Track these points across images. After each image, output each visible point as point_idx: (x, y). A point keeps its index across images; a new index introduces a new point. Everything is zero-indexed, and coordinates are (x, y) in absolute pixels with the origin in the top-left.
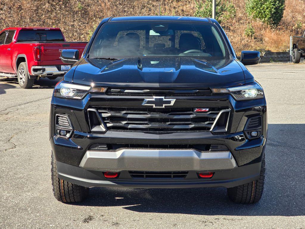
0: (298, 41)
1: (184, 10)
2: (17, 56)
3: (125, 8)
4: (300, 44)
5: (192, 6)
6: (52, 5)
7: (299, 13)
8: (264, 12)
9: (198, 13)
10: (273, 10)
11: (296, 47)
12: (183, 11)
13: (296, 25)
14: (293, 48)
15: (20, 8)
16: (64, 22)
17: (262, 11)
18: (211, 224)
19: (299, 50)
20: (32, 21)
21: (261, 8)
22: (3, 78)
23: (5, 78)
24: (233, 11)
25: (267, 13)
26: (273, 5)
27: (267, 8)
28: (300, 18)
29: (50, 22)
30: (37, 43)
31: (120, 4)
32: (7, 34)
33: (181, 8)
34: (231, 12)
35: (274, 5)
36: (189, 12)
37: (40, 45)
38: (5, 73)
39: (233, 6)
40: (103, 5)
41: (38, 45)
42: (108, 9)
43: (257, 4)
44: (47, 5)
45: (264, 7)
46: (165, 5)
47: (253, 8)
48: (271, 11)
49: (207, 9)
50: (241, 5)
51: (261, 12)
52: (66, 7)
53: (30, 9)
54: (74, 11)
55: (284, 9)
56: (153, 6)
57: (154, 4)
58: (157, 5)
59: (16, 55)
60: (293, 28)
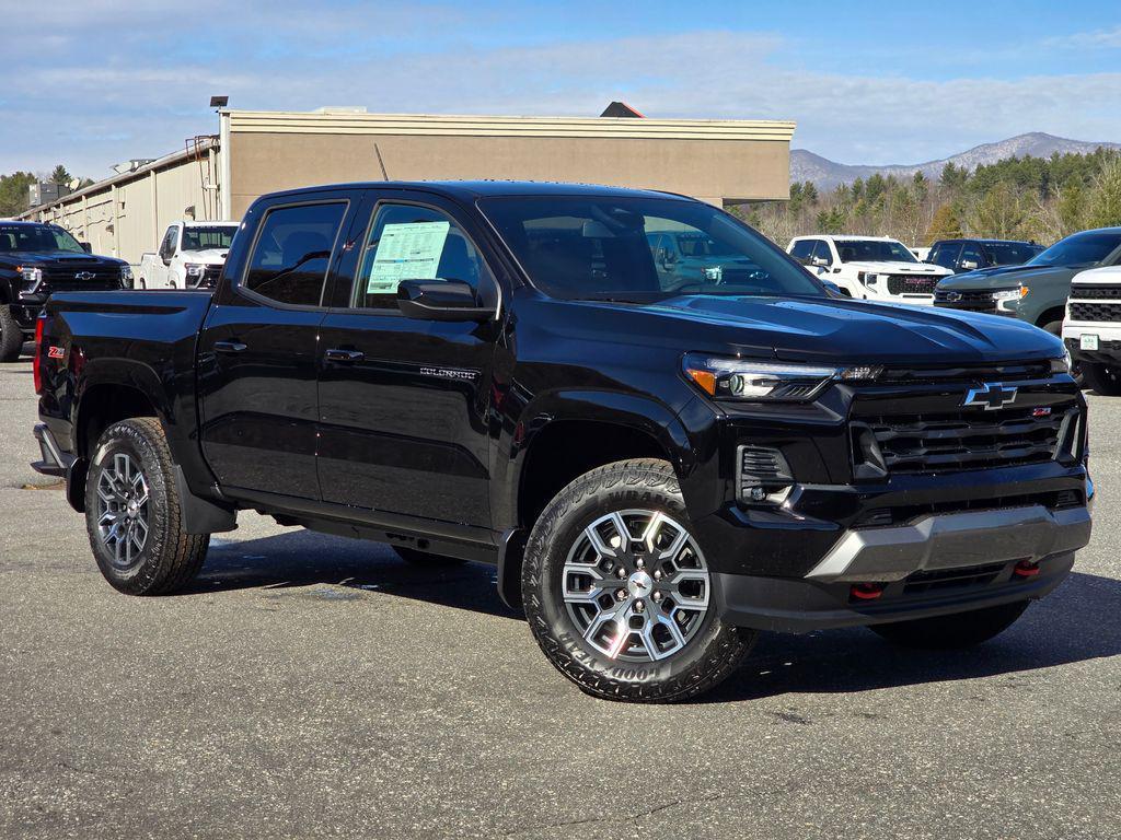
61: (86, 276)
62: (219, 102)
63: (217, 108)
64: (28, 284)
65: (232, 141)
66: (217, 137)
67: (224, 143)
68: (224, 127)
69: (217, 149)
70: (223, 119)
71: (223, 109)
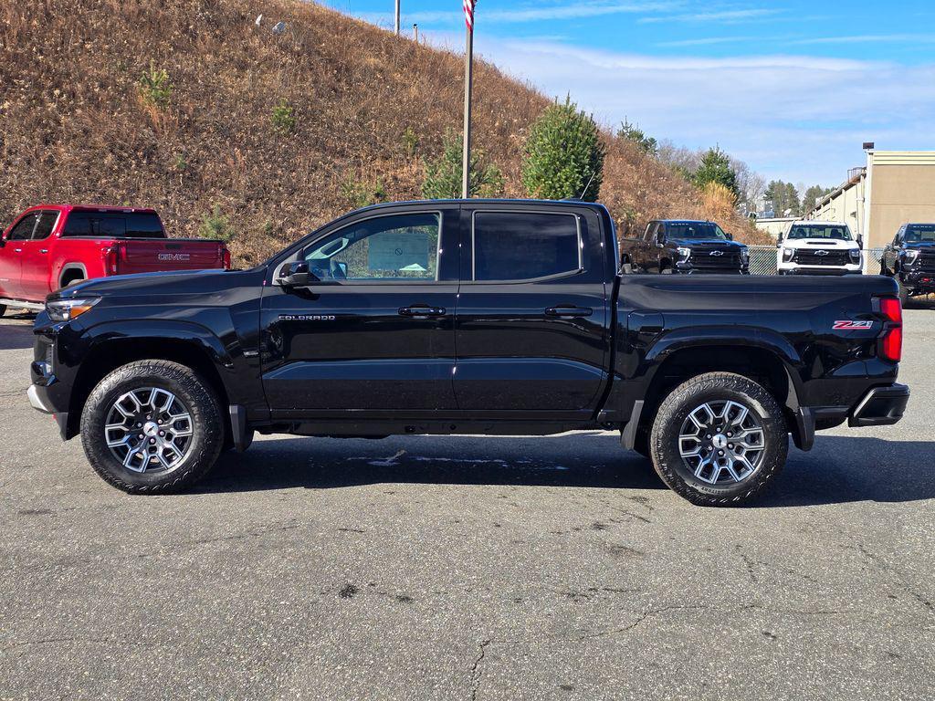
0: (632, 248)
1: (399, 177)
2: (64, 265)
3: (275, 169)
4: (636, 255)
5: (415, 169)
6: (120, 158)
7: (629, 190)
8: (561, 187)
9: (430, 186)
10: (578, 183)
11: (628, 261)
12: (395, 178)
13: (625, 215)
14: (623, 263)
15: (50, 161)
16: (148, 195)
17: (557, 185)
18: (586, 599)
19: (635, 268)
20: (78, 191)
21: (555, 180)
22: (20, 312)
23: (25, 311)
24: (498, 184)
25: (566, 188)
26: (577, 172)
27: (566, 180)
28: (630, 200)
29: (118, 194)
30: (111, 239)
31: (266, 161)
32: (38, 220)
33: (391, 173)
34: (493, 186)
35: (580, 173)
36: (409, 182)
37: (118, 246)
38: (29, 301)
39: (498, 173)
40: (230, 161)
41: (114, 244)
42: (241, 170)
43: (546, 171)
44: (110, 156)
45: (560, 177)
46: (359, 165)
47: (539, 178)
48: (573, 186)
49: (448, 178)
50: (513, 171)
51: (554, 188)
52: (149, 163)
53: (73, 165)
54: (167, 173)
55: (600, 183)
56: (335, 167)
57: (337, 162)
58: (342, 164)
59: (60, 264)
60: (619, 220)
61: (717, 253)
62: (869, 146)
63: (866, 150)
64: (683, 257)
65: (874, 171)
66: (865, 168)
67: (869, 172)
68: (870, 161)
69: (865, 176)
70: (869, 156)
71: (871, 151)
